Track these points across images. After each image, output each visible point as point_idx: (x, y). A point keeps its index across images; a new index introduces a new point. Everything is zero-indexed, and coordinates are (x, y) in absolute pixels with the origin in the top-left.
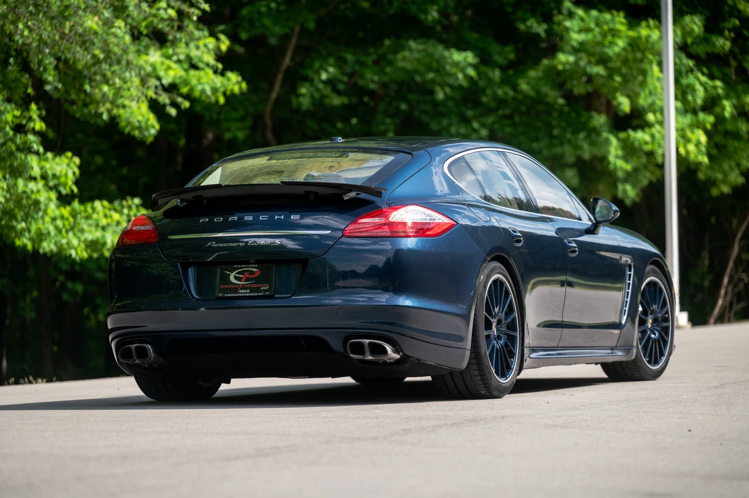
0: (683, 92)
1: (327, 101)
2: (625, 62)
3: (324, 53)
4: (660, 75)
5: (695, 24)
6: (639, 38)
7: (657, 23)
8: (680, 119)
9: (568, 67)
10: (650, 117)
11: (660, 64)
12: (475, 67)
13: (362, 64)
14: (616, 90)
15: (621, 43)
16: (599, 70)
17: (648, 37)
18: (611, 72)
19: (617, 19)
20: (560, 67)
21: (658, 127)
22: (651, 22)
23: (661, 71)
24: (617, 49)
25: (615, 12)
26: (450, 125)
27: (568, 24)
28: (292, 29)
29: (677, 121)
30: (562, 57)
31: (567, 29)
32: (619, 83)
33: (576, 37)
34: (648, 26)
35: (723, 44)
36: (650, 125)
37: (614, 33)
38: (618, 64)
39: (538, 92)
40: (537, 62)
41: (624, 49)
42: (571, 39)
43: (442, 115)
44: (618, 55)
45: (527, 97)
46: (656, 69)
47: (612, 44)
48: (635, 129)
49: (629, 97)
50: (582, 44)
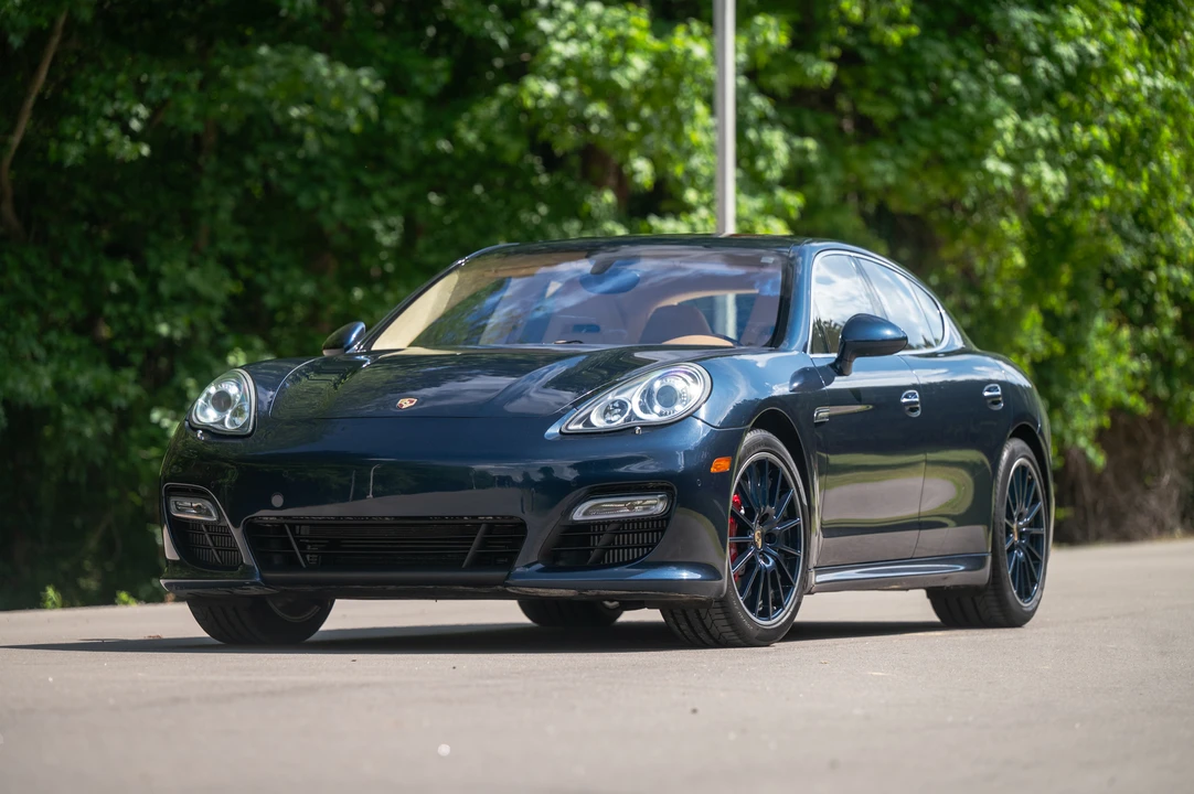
0: (749, 153)
1: (111, 149)
2: (647, 96)
3: (109, 65)
4: (711, 122)
5: (773, 32)
6: (671, 53)
7: (707, 29)
8: (744, 199)
9: (543, 104)
10: (691, 196)
11: (709, 101)
12: (375, 97)
13: (178, 87)
14: (628, 146)
15: (639, 64)
16: (599, 109)
17: (688, 52)
18: (621, 115)
19: (633, 19)
20: (529, 103)
21: (703, 212)
22: (696, 27)
23: (712, 113)
24: (632, 74)
25: (632, 7)
26: (333, 199)
27: (546, 25)
28: (53, 21)
29: (738, 204)
30: (533, 84)
31: (545, 37)
32: (636, 133)
33: (563, 50)
34: (689, 33)
35: (822, 70)
36: (689, 209)
37: (625, 44)
38: (635, 99)
39: (490, 144)
40: (491, 92)
41: (647, 75)
42: (551, 53)
43: (320, 181)
44: (635, 85)
45: (471, 152)
46: (700, 109)
47: (624, 63)
48: (661, 215)
49: (651, 159)
50: (568, 62)
